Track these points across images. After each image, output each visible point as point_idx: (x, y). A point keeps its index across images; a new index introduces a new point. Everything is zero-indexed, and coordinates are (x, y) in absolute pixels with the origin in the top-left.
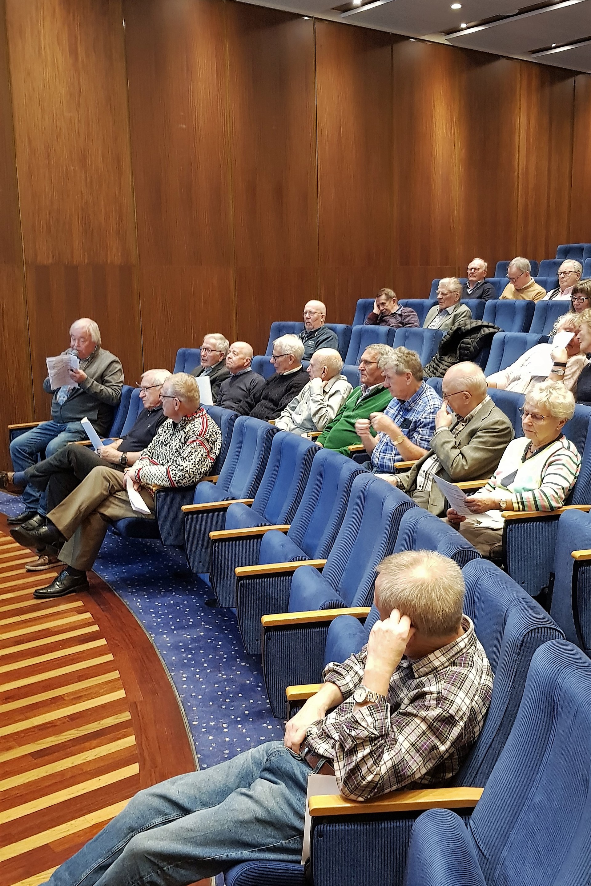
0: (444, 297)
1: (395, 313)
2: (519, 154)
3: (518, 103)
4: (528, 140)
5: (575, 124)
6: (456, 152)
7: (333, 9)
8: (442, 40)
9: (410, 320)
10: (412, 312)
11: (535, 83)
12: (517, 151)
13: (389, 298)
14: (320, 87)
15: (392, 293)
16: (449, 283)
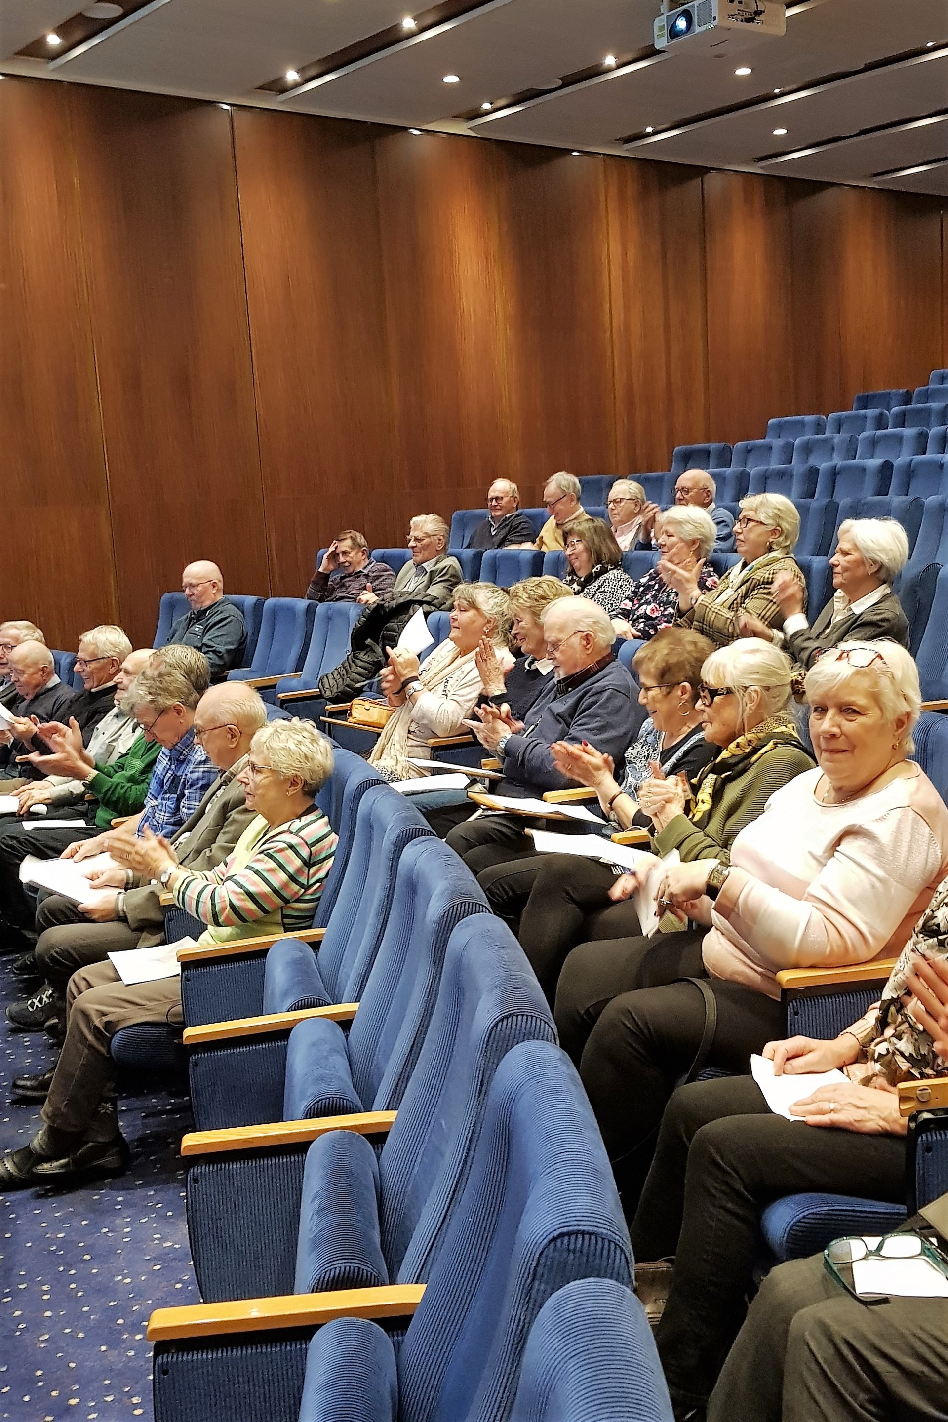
0: (419, 544)
1: (361, 572)
2: (610, 302)
3: (605, 221)
4: (625, 280)
5: (708, 250)
6: (499, 306)
7: (259, 88)
8: (462, 129)
9: (380, 583)
10: (386, 571)
11: (631, 189)
12: (607, 299)
13: (356, 545)
14: (248, 215)
15: (361, 540)
16: (425, 521)
